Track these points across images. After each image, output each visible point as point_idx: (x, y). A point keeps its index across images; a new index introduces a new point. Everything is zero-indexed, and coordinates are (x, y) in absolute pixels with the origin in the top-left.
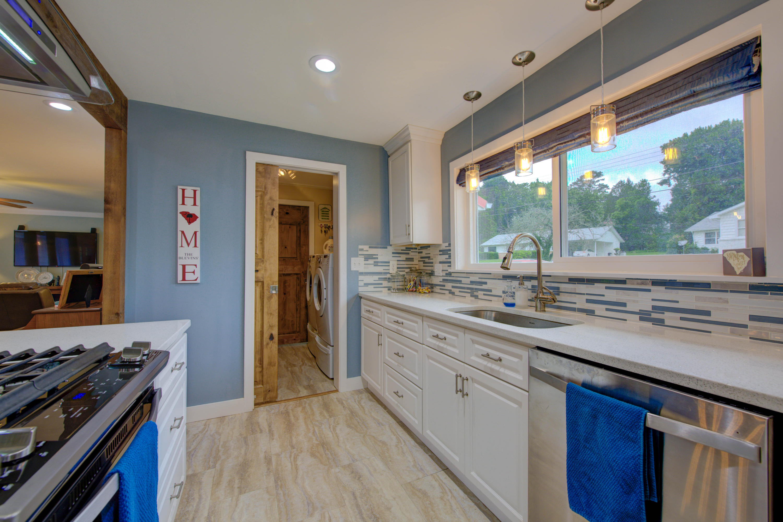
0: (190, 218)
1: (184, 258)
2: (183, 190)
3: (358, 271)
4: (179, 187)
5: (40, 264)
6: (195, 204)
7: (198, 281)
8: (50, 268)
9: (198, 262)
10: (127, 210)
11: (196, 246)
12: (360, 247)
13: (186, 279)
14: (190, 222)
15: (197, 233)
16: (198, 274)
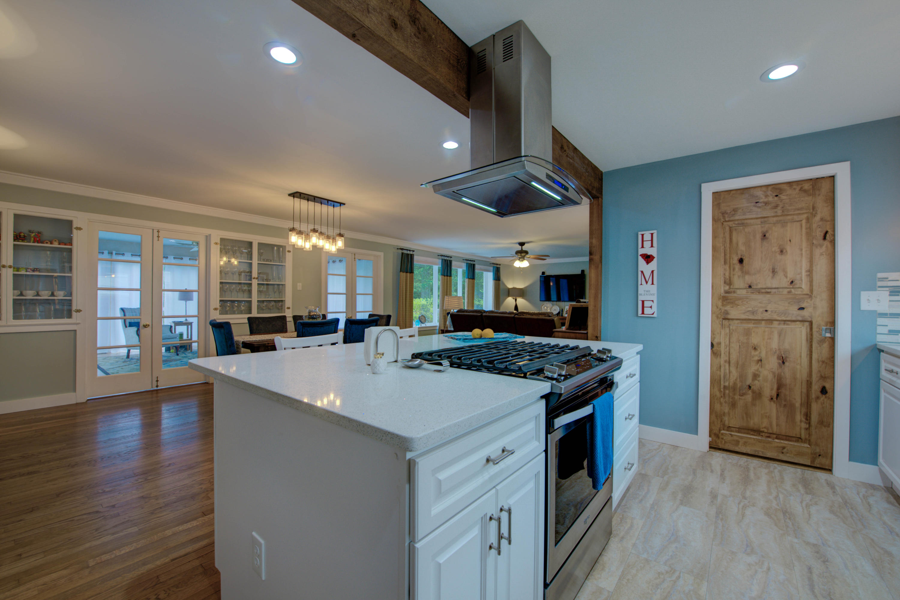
0: (648, 258)
1: (643, 294)
2: (643, 235)
3: (876, 311)
4: (640, 233)
5: (552, 300)
6: (652, 246)
7: (655, 315)
8: (558, 303)
9: (655, 298)
10: (603, 258)
11: (653, 284)
12: (880, 275)
13: (645, 313)
14: (648, 263)
15: (654, 272)
16: (655, 309)
